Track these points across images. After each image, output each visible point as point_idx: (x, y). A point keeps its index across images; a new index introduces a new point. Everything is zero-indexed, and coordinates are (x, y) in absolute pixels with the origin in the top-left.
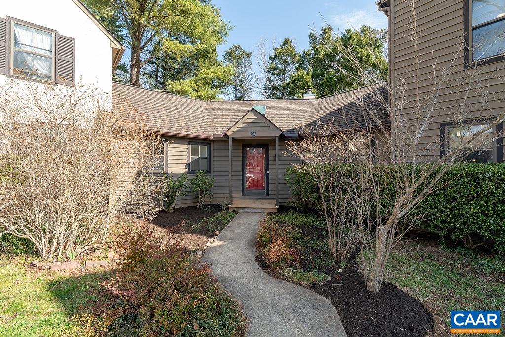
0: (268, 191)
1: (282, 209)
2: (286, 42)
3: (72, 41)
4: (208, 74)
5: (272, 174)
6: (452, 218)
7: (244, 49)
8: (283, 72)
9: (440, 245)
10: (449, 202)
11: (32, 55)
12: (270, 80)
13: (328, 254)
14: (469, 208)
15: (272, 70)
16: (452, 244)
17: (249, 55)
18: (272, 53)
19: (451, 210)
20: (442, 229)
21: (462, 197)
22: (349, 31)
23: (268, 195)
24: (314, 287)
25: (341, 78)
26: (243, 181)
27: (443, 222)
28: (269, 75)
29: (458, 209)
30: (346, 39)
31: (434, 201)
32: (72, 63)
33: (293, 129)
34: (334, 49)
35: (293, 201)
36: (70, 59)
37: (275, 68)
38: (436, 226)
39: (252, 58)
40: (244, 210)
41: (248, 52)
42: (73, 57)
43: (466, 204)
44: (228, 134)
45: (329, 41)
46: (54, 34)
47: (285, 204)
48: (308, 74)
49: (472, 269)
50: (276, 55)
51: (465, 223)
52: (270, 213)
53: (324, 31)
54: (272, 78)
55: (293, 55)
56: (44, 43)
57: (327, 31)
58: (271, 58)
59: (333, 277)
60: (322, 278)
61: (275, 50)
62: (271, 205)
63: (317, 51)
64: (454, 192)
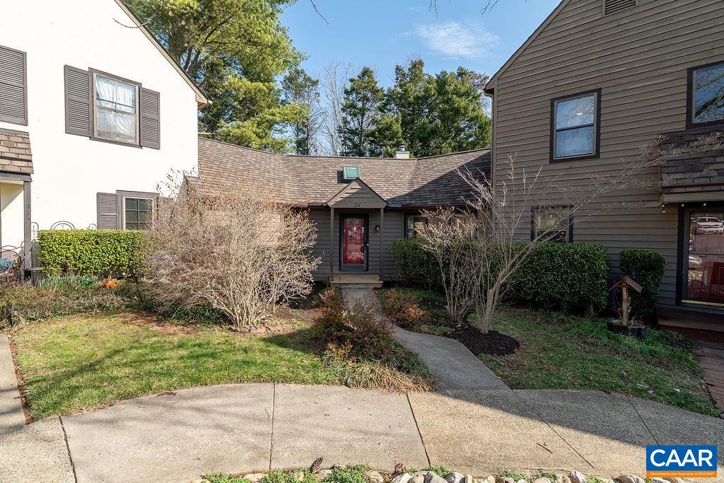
0: (367, 265)
1: (387, 285)
2: (366, 72)
3: (157, 95)
4: (274, 115)
5: (372, 247)
6: (535, 285)
7: (309, 74)
8: (363, 111)
9: (527, 308)
10: (534, 273)
11: (113, 112)
12: (345, 122)
13: (447, 317)
14: (547, 277)
15: (350, 108)
16: (536, 306)
17: (315, 83)
18: (349, 86)
19: (536, 279)
20: (529, 294)
21: (542, 269)
22: (444, 73)
23: (367, 269)
24: (445, 335)
25: (436, 131)
26: (340, 255)
27: (530, 288)
28: (344, 115)
29: (540, 278)
30: (442, 82)
31: (524, 272)
32: (158, 121)
33: (394, 198)
34: (427, 90)
35: (398, 275)
36: (155, 117)
37: (353, 106)
38: (525, 292)
39: (320, 89)
40: (348, 286)
41: (314, 79)
42: (158, 114)
43: (545, 274)
44: (330, 204)
45: (420, 79)
46: (137, 87)
47: (389, 279)
48: (397, 122)
49: (547, 321)
50: (353, 89)
51: (544, 289)
52: (375, 288)
53: (414, 66)
54: (349, 118)
55: (375, 91)
56: (125, 96)
57: (417, 65)
58: (346, 92)
59: (456, 329)
60: (449, 330)
61: (352, 80)
62: (375, 281)
63: (406, 91)
64: (537, 265)
